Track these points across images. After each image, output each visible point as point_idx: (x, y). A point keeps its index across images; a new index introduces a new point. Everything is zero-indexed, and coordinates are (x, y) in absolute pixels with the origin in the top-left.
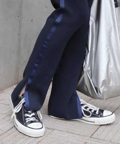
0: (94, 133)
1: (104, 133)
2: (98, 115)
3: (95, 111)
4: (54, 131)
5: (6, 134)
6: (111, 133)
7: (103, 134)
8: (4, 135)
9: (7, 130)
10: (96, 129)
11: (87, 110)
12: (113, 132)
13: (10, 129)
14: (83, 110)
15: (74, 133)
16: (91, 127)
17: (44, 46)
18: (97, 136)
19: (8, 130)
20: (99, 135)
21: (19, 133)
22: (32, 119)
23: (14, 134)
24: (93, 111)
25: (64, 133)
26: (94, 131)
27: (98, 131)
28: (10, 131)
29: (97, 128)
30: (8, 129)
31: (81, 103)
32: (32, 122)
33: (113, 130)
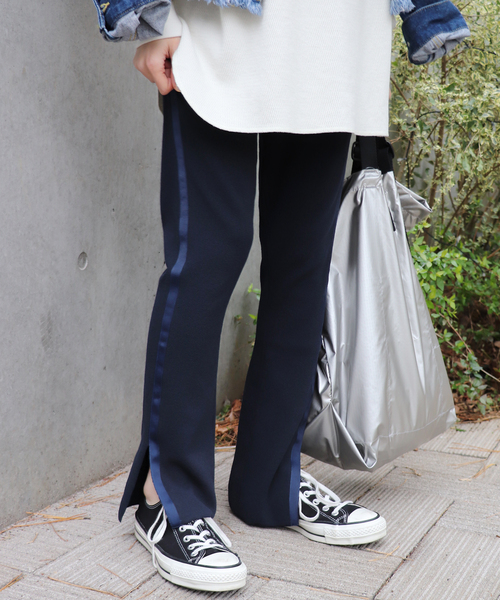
0: (383, 586)
1: (409, 587)
2: (336, 518)
3: (332, 509)
4: (271, 582)
5: (137, 592)
6: (430, 586)
7: (407, 590)
8: (133, 595)
9: (141, 580)
10: (388, 576)
11: (314, 504)
12: (434, 584)
13: (150, 578)
14: (302, 502)
15: (325, 589)
16: (372, 570)
17: (163, 344)
18: (390, 594)
19: (144, 582)
20: (395, 592)
21: (174, 588)
22: (208, 544)
23: (159, 592)
24: (326, 509)
25: (299, 588)
26: (382, 581)
27: (393, 580)
28: (148, 583)
29: (390, 573)
30: (144, 578)
31: (302, 484)
32: (209, 552)
33: (436, 578)
